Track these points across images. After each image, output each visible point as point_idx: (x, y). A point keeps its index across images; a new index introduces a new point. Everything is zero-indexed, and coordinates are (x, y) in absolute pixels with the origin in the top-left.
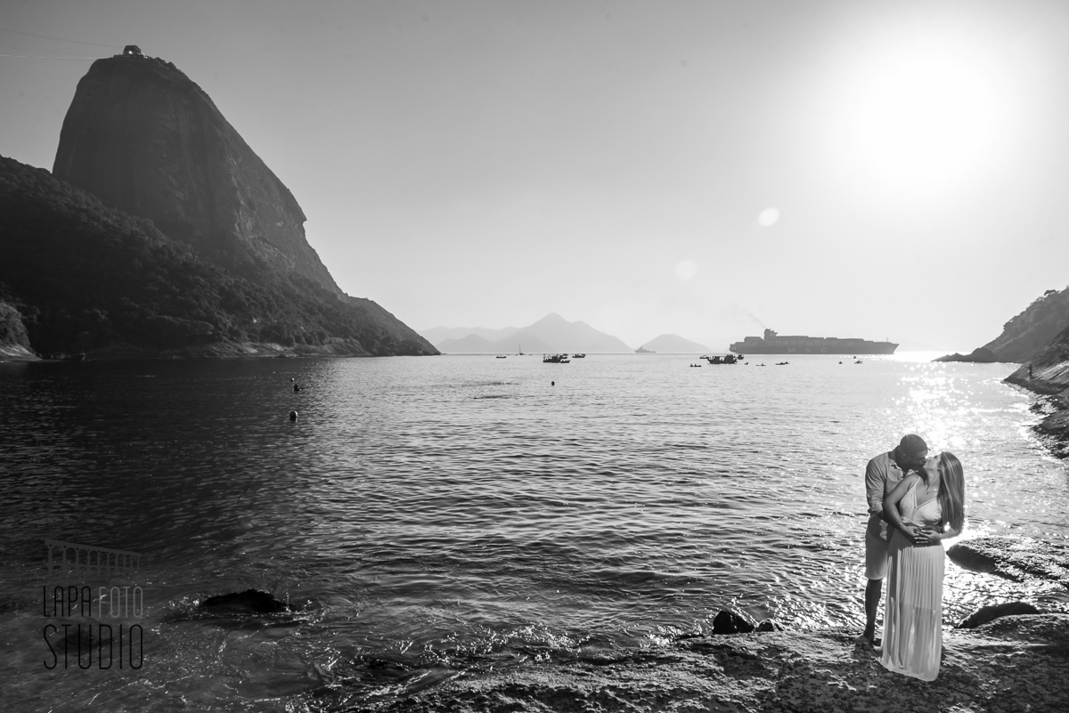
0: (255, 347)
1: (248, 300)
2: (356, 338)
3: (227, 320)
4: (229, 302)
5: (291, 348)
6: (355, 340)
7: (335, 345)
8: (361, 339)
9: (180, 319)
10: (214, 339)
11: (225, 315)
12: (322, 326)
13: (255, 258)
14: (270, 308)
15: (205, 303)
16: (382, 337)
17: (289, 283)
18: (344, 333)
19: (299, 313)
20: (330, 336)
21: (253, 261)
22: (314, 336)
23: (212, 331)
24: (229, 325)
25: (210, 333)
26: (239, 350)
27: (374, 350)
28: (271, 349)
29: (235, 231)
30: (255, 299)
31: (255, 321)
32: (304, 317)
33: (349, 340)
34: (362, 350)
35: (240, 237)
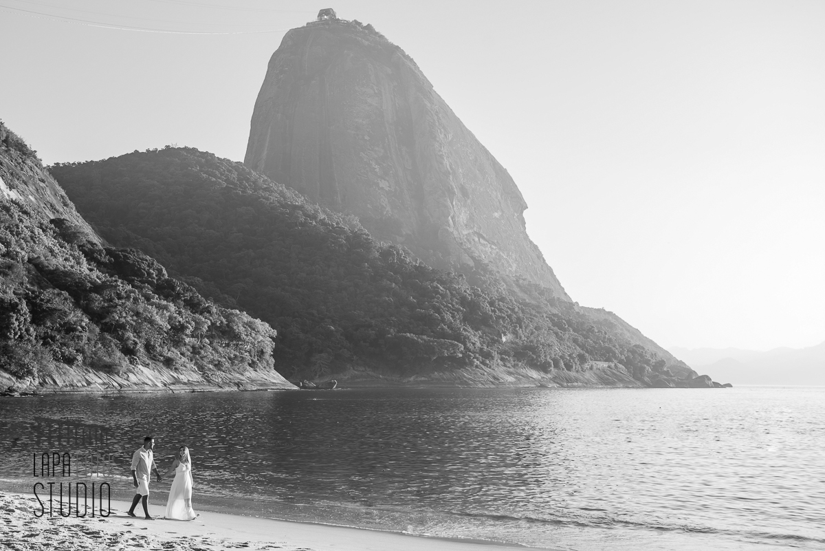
0: (510, 373)
1: (494, 311)
2: (621, 362)
3: (475, 339)
4: (474, 314)
5: (549, 376)
6: (620, 366)
7: (598, 372)
8: (627, 363)
9: (425, 337)
10: (463, 363)
11: (470, 330)
12: (578, 345)
13: (473, 258)
14: (519, 321)
15: (448, 317)
16: (653, 361)
17: (516, 290)
18: (607, 355)
19: (550, 329)
20: (591, 360)
21: (471, 263)
22: (573, 358)
23: (461, 352)
24: (478, 344)
25: (461, 355)
26: (495, 378)
27: (646, 379)
28: (527, 377)
29: (449, 226)
30: (500, 310)
31: (504, 339)
32: (556, 334)
33: (613, 365)
34: (633, 380)
35: (455, 233)
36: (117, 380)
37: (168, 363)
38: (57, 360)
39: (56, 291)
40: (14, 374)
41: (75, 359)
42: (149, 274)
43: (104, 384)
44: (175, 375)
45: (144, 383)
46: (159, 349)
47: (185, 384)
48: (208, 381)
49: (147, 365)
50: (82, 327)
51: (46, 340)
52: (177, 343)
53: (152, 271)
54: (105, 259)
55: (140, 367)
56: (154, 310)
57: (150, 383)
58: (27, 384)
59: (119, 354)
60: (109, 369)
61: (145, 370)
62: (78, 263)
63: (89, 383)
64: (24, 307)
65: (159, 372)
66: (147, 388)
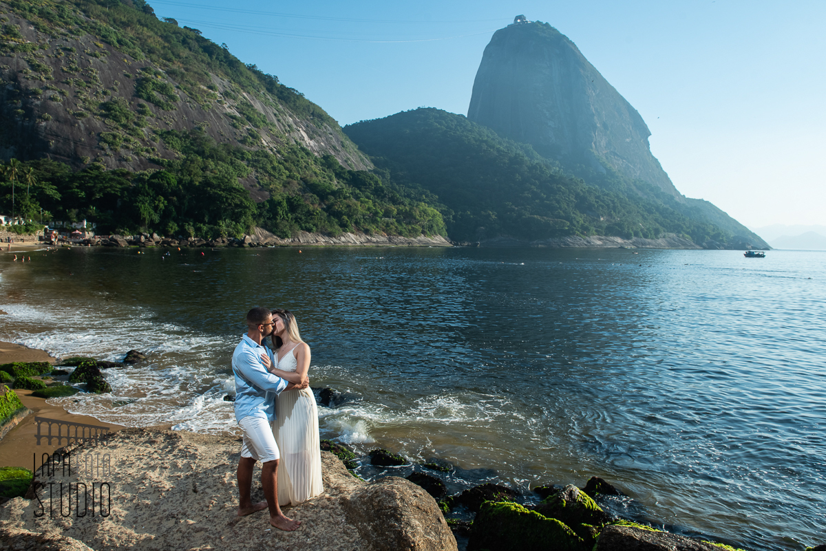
0: (600, 239)
1: (597, 202)
2: (688, 233)
3: (580, 218)
4: (583, 204)
5: (630, 241)
6: (686, 236)
7: (668, 239)
8: (692, 234)
9: (545, 218)
10: (569, 233)
11: (579, 214)
12: (658, 223)
13: (606, 169)
14: (615, 208)
15: (564, 205)
16: (712, 233)
17: (634, 188)
18: (677, 229)
19: (638, 212)
20: (664, 231)
21: (605, 172)
22: (650, 231)
23: (568, 227)
24: (582, 222)
25: (567, 228)
26: (588, 242)
27: (704, 244)
28: (613, 242)
29: (592, 148)
30: (603, 201)
31: (602, 219)
32: (643, 216)
33: (681, 235)
34: (693, 244)
35: (596, 153)
36: (332, 241)
37: (367, 232)
38: (302, 229)
39: (311, 194)
40: (279, 236)
41: (312, 229)
42: (370, 184)
43: (326, 242)
44: (369, 238)
45: (349, 242)
46: (362, 224)
47: (374, 242)
48: (390, 241)
49: (353, 233)
50: (317, 213)
51: (297, 220)
52: (374, 221)
53: (372, 182)
54: (347, 176)
55: (349, 233)
56: (359, 204)
57: (352, 242)
58: (287, 241)
59: (337, 227)
60: (330, 235)
61: (351, 235)
62: (331, 180)
63: (317, 241)
64: (285, 204)
65: (360, 236)
66: (350, 244)
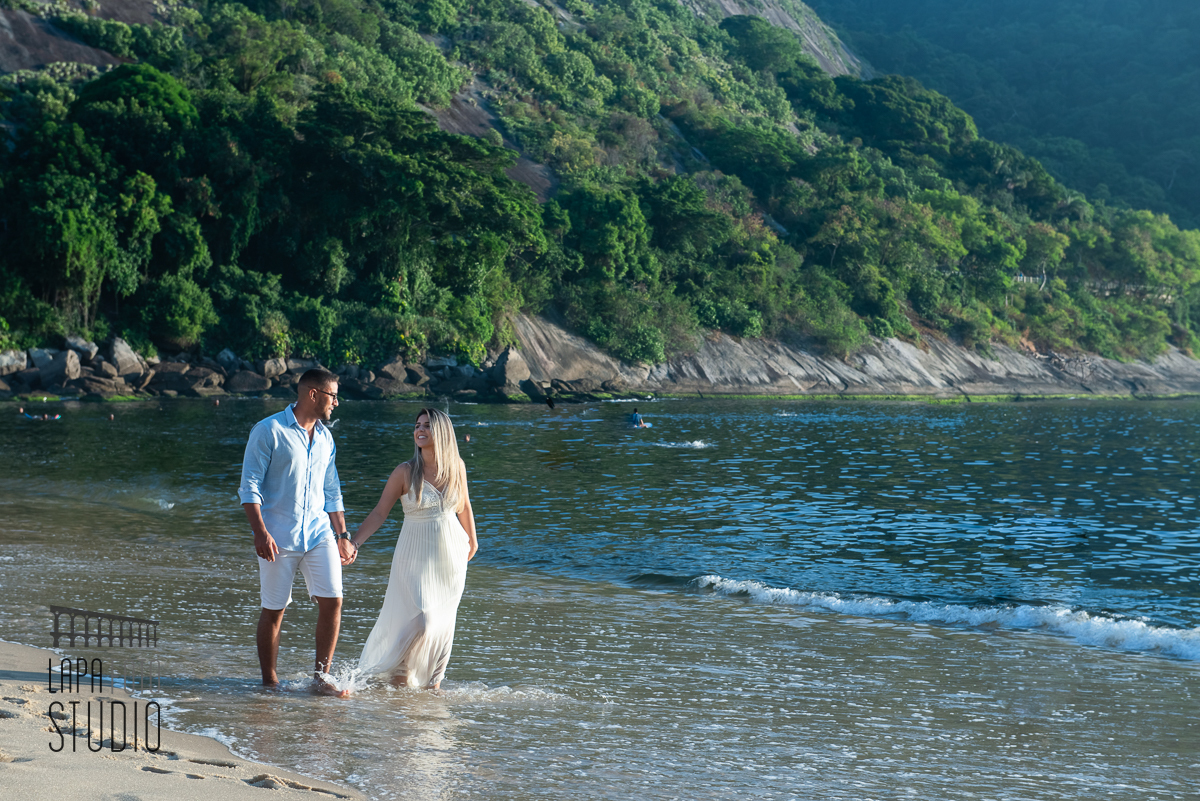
36: (836, 372)
37: (962, 333)
38: (707, 324)
39: (716, 175)
40: (616, 354)
41: (746, 323)
42: (933, 133)
43: (808, 378)
44: (977, 361)
45: (901, 378)
46: (940, 302)
47: (998, 380)
48: (1059, 376)
49: (909, 338)
50: (763, 254)
51: (684, 282)
52: (987, 289)
53: (939, 125)
54: (835, 101)
55: (894, 341)
56: (928, 213)
57: (914, 378)
58: (644, 376)
59: (845, 312)
60: (823, 346)
61: (905, 349)
62: (775, 114)
63: (775, 376)
64: (635, 211)
65: (939, 354)
66: (906, 388)
